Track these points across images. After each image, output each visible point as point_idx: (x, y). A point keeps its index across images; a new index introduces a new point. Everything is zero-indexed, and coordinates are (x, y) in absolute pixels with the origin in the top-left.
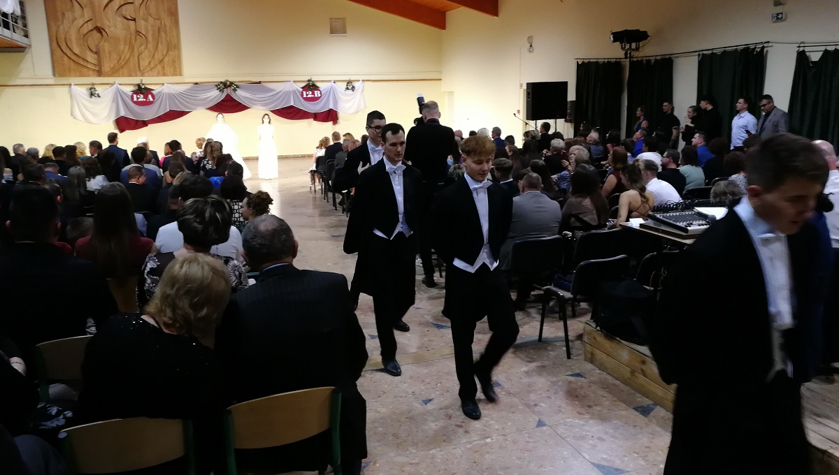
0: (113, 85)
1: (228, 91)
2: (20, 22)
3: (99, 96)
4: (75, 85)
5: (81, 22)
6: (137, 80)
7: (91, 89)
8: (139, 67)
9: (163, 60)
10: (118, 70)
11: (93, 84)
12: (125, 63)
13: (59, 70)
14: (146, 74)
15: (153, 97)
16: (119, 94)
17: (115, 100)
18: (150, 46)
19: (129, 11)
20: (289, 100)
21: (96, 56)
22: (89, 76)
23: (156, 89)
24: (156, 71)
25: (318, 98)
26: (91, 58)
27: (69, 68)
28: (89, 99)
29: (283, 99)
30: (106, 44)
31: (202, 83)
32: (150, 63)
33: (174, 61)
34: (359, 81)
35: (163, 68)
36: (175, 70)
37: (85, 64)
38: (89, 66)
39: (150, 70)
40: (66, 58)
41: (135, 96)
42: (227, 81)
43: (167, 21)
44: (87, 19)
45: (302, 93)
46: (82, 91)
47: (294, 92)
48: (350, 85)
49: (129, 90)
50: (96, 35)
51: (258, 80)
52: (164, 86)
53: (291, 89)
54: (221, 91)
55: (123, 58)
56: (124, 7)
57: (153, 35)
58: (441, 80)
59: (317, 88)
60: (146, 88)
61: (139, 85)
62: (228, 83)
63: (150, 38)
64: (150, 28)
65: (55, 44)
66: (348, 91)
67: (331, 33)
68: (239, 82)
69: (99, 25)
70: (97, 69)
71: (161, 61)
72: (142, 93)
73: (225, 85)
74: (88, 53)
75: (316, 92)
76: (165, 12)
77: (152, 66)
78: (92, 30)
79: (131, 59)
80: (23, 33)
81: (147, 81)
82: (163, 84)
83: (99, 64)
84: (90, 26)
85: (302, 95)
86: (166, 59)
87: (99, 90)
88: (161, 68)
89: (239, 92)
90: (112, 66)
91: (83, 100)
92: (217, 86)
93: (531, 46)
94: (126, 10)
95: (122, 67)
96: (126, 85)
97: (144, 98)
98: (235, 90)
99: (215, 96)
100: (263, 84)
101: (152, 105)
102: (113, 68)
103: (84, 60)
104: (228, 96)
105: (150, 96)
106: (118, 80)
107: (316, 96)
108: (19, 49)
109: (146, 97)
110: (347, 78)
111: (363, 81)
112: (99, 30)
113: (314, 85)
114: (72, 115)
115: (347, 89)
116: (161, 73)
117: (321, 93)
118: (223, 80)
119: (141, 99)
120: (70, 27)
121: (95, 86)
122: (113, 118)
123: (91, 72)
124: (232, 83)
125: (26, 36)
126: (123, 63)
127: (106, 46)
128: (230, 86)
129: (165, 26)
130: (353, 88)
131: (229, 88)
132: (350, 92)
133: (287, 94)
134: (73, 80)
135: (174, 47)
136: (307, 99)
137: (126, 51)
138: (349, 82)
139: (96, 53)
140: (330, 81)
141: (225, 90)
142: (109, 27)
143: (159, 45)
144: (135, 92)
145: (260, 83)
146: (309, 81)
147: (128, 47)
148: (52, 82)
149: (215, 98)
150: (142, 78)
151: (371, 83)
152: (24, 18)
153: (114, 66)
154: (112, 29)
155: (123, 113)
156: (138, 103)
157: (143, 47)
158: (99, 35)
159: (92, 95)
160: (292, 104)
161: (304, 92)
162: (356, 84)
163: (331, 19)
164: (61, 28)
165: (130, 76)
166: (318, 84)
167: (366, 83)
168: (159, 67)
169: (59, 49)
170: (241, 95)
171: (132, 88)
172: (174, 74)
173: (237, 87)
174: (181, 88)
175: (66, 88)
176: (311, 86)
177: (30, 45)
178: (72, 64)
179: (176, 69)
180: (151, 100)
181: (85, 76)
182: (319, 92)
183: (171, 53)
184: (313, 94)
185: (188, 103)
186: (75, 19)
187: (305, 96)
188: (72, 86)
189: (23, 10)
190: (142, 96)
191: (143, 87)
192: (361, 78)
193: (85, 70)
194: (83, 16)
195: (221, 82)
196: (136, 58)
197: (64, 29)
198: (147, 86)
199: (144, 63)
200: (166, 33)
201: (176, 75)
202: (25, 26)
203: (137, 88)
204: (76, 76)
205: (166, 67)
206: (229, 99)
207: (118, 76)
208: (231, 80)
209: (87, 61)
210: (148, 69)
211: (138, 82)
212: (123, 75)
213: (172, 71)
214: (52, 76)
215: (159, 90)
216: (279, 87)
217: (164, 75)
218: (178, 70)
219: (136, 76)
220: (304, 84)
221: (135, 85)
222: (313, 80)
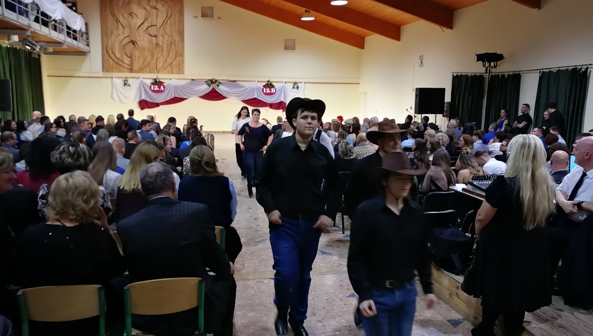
0: (138, 78)
1: (214, 86)
2: (85, 36)
3: (130, 86)
4: (115, 78)
5: (122, 37)
6: (154, 76)
7: (125, 80)
8: (156, 67)
9: (172, 63)
10: (143, 69)
11: (126, 78)
12: (148, 65)
13: (106, 68)
14: (161, 72)
15: (164, 87)
16: (142, 84)
17: (140, 89)
18: (165, 54)
19: (153, 31)
20: (254, 94)
21: (130, 59)
22: (124, 72)
23: (166, 82)
24: (167, 71)
25: (273, 93)
26: (127, 60)
27: (113, 67)
28: (123, 86)
29: (250, 93)
30: (137, 51)
31: (197, 79)
32: (163, 65)
33: (179, 64)
34: (302, 82)
35: (172, 68)
36: (179, 70)
37: (123, 64)
38: (125, 66)
39: (164, 69)
40: (111, 60)
41: (152, 86)
42: (213, 79)
43: (177, 38)
44: (126, 35)
45: (263, 89)
46: (120, 82)
47: (258, 89)
48: (296, 85)
49: (149, 82)
50: (131, 45)
51: (234, 79)
52: (171, 80)
53: (256, 87)
54: (209, 85)
55: (146, 61)
56: (150, 28)
57: (167, 46)
58: (359, 84)
59: (273, 87)
60: (159, 81)
61: (155, 80)
62: (214, 81)
63: (165, 48)
64: (165, 42)
65: (105, 51)
66: (293, 89)
67: (285, 49)
68: (221, 80)
69: (133, 39)
70: (130, 67)
71: (171, 64)
73: (212, 82)
74: (125, 57)
75: (272, 89)
76: (175, 31)
77: (165, 67)
78: (129, 42)
79: (152, 62)
80: (86, 43)
81: (161, 77)
82: (171, 79)
83: (131, 64)
84: (128, 40)
85: (263, 91)
86: (174, 63)
87: (130, 81)
88: (170, 69)
89: (221, 87)
90: (139, 66)
91: (119, 88)
92: (206, 82)
93: (422, 62)
94: (151, 30)
95: (146, 67)
96: (147, 79)
97: (158, 88)
98: (218, 85)
99: (205, 89)
100: (237, 82)
101: (162, 93)
102: (139, 68)
103: (123, 62)
104: (213, 89)
105: (162, 87)
106: (142, 75)
107: (272, 92)
108: (83, 53)
109: (159, 87)
110: (294, 81)
111: (305, 83)
112: (133, 42)
113: (271, 84)
114: (112, 97)
115: (294, 88)
116: (170, 72)
117: (275, 90)
118: (211, 78)
119: (156, 88)
120: (115, 41)
121: (128, 79)
122: (138, 100)
123: (126, 70)
124: (216, 81)
125: (88, 45)
126: (146, 64)
127: (137, 53)
128: (215, 82)
129: (175, 40)
130: (298, 88)
131: (214, 84)
132: (295, 90)
133: (253, 90)
134: (114, 74)
135: (180, 54)
136: (266, 94)
137: (149, 57)
138: (295, 83)
139: (130, 57)
140: (282, 82)
141: (212, 85)
142: (139, 40)
143: (170, 54)
144: (152, 84)
145: (235, 81)
146: (268, 81)
147: (150, 54)
148: (101, 75)
149: (204, 90)
150: (158, 75)
151: (310, 84)
152: (87, 33)
153: (141, 66)
154: (141, 42)
155: (144, 97)
156: (154, 91)
157: (160, 54)
158: (133, 46)
159: (125, 84)
160: (256, 97)
161: (265, 89)
162: (300, 85)
163: (285, 39)
164: (110, 40)
165: (150, 72)
166: (274, 84)
167: (307, 84)
168: (169, 68)
169: (107, 54)
170: (222, 89)
171: (151, 81)
173: (220, 83)
174: (183, 82)
175: (110, 79)
176: (269, 85)
177: (90, 51)
178: (115, 64)
179: (180, 70)
180: (163, 89)
181: (122, 72)
183: (177, 59)
184: (270, 90)
185: (186, 92)
186: (118, 35)
187: (265, 92)
188: (114, 78)
189: (87, 28)
190: (157, 86)
192: (303, 81)
193: (123, 68)
194: (124, 33)
195: (209, 80)
196: (155, 62)
197: (111, 41)
198: (161, 80)
199: (160, 65)
200: (175, 45)
201: (180, 73)
202: (88, 39)
203: (154, 81)
204: (116, 72)
205: (173, 68)
206: (214, 91)
207: (143, 73)
208: (216, 78)
209: (124, 63)
210: (162, 68)
211: (155, 77)
212: (146, 72)
213: (177, 70)
214: (102, 72)
215: (168, 83)
216: (247, 85)
217: (172, 73)
218: (181, 70)
219: (154, 73)
220: (265, 84)
221: (153, 79)
222: (271, 81)
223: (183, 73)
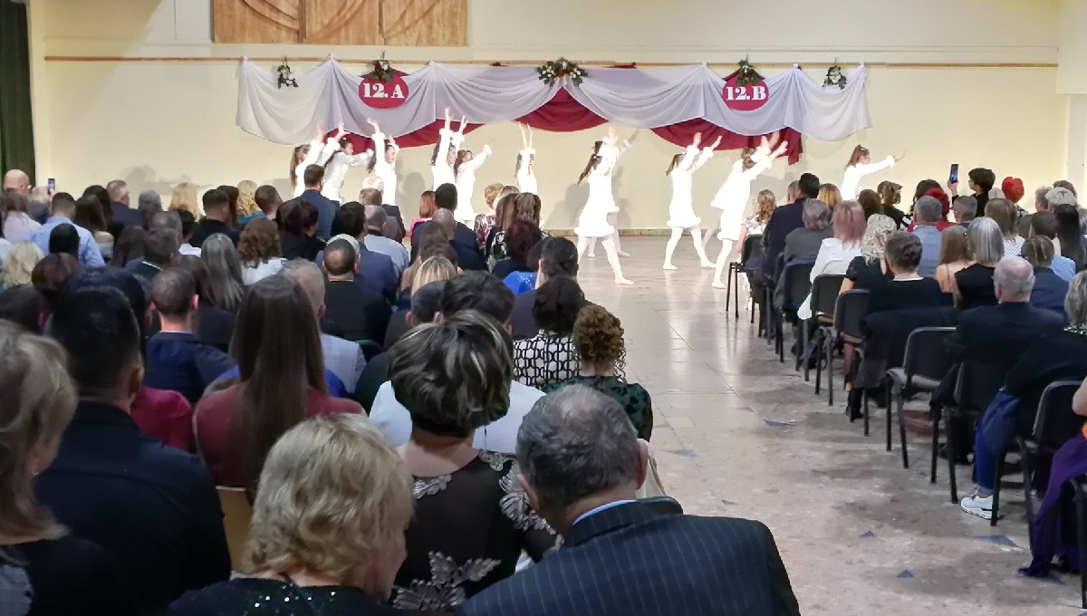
0: (324, 61)
1: (565, 82)
3: (295, 85)
4: (249, 59)
6: (373, 53)
7: (280, 69)
8: (380, 24)
9: (429, 10)
10: (338, 30)
11: (286, 59)
12: (353, 17)
13: (221, 29)
14: (394, 40)
15: (405, 90)
16: (337, 80)
17: (327, 95)
20: (694, 106)
22: (278, 42)
23: (412, 74)
24: (415, 35)
25: (759, 103)
26: (286, 4)
27: (243, 27)
28: (274, 88)
29: (682, 105)
31: (508, 63)
32: (402, 17)
33: (453, 14)
34: (857, 64)
35: (430, 28)
36: (453, 34)
37: (274, 16)
38: (282, 21)
39: (402, 30)
40: (238, 4)
41: (367, 86)
42: (562, 60)
45: (725, 91)
46: (264, 73)
47: (707, 89)
48: (835, 76)
49: (356, 72)
51: (629, 61)
52: (428, 67)
53: (700, 83)
54: (549, 81)
55: (349, 4)
58: (1056, 65)
59: (759, 80)
60: (389, 71)
61: (377, 64)
62: (565, 65)
66: (829, 87)
68: (588, 63)
70: (296, 27)
71: (427, 13)
72: (382, 81)
73: (559, 69)
75: (755, 88)
77: (407, 24)
79: (366, 9)
81: (396, 55)
82: (428, 63)
83: (302, 17)
85: (725, 95)
86: (437, 10)
87: (296, 71)
88: (424, 29)
89: (586, 84)
90: (326, 22)
91: (261, 90)
92: (539, 70)
95: (346, 24)
96: (352, 61)
97: (385, 91)
98: (578, 81)
99: (538, 93)
100: (639, 69)
101: (401, 108)
102: (328, 25)
104: (562, 92)
105: (398, 88)
106: (333, 51)
107: (756, 97)
109: (389, 90)
110: (830, 59)
111: (867, 65)
113: (752, 73)
114: (238, 122)
115: (829, 82)
116: (425, 40)
117: (766, 91)
118: (554, 59)
119: (379, 95)
121: (289, 64)
123: (284, 34)
124: (572, 66)
126: (348, 16)
128: (567, 71)
130: (843, 81)
131: (565, 77)
132: (835, 89)
133: (691, 92)
134: (248, 49)
136: (736, 105)
138: (834, 68)
140: (790, 65)
141: (557, 80)
144: (368, 78)
145: (633, 66)
146: (742, 63)
148: (207, 53)
149: (533, 97)
150: (386, 48)
151: (885, 70)
153: (331, 21)
156: (372, 102)
159: (281, 80)
160: (701, 115)
161: (730, 89)
162: (850, 73)
165: (361, 42)
166: (761, 72)
167: (874, 70)
168: (422, 26)
170: (588, 93)
171: (365, 70)
172: (453, 42)
173: (584, 73)
174: (464, 73)
175: (234, 65)
176: (746, 76)
178: (249, 16)
179: (457, 31)
180: (400, 96)
181: (272, 42)
182: (763, 89)
184: (750, 93)
185: (477, 105)
187: (730, 97)
188: (245, 62)
190: (381, 87)
191: (385, 67)
192: (862, 59)
193: (274, 28)
195: (550, 63)
198: (394, 67)
199: (391, 17)
201: (456, 43)
203: (372, 69)
204: (254, 41)
205: (435, 25)
206: (563, 100)
207: (338, 43)
208: (572, 58)
209: (279, 11)
210: (399, 28)
211: (378, 58)
212: (347, 41)
213: (448, 33)
214: (209, 41)
215: (419, 75)
216: (672, 77)
217: (431, 42)
218: (460, 34)
219: (373, 43)
220: (730, 71)
221: (369, 63)
222: (750, 62)
223: (465, 43)
